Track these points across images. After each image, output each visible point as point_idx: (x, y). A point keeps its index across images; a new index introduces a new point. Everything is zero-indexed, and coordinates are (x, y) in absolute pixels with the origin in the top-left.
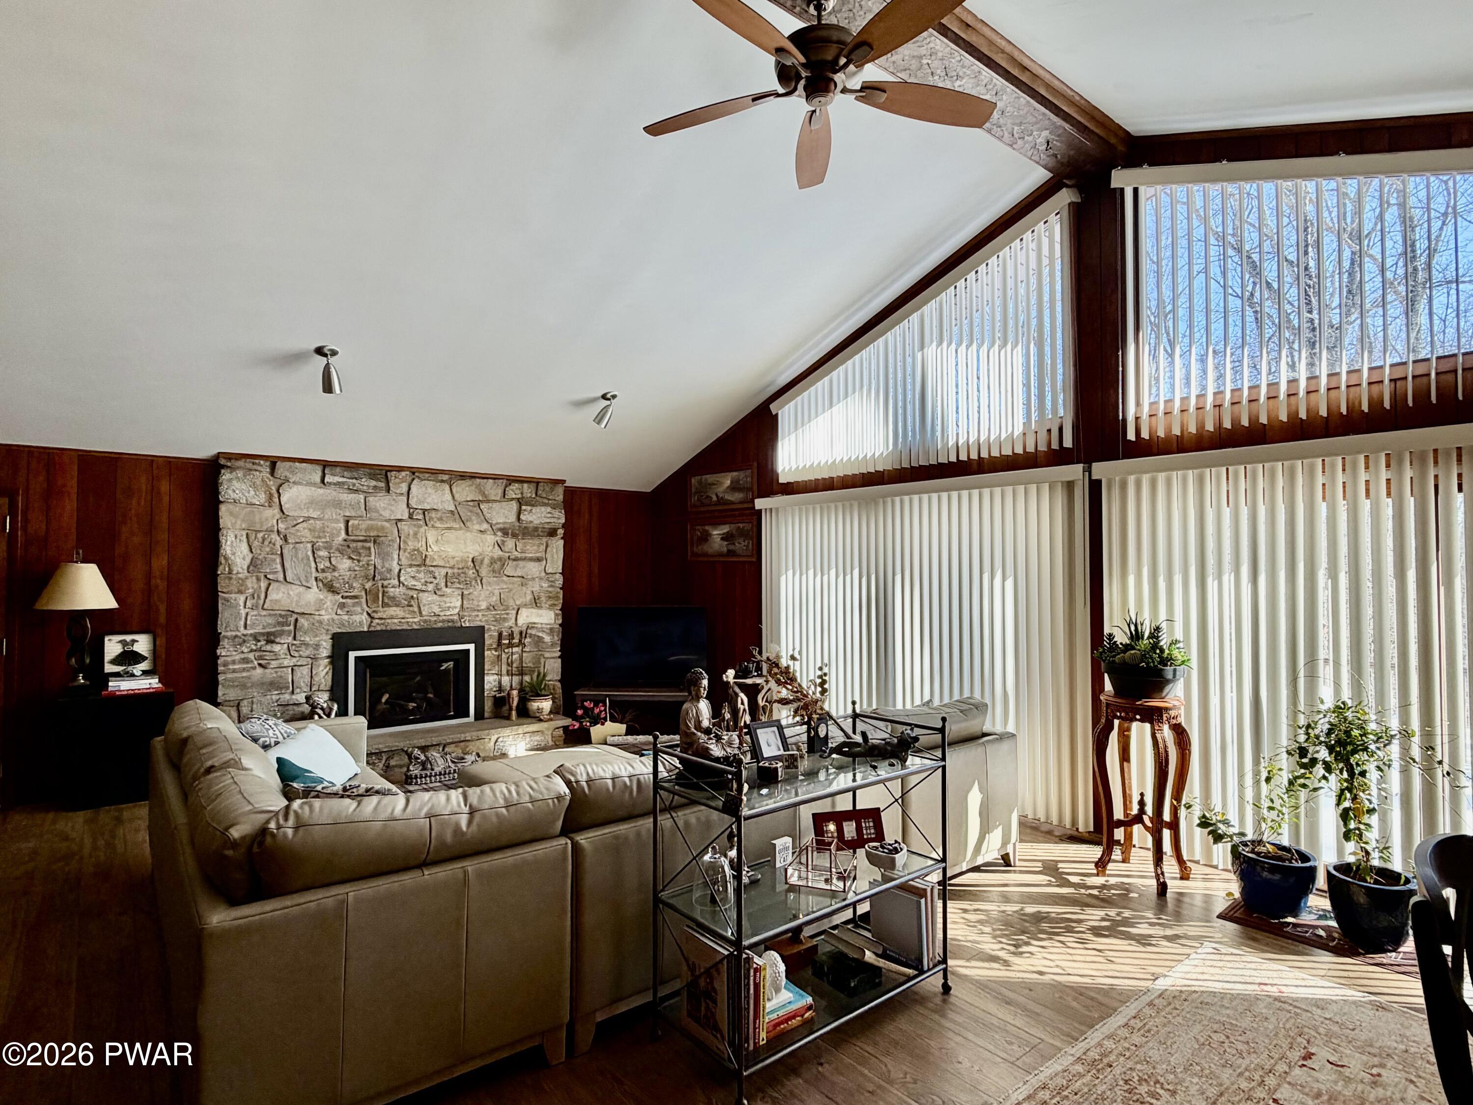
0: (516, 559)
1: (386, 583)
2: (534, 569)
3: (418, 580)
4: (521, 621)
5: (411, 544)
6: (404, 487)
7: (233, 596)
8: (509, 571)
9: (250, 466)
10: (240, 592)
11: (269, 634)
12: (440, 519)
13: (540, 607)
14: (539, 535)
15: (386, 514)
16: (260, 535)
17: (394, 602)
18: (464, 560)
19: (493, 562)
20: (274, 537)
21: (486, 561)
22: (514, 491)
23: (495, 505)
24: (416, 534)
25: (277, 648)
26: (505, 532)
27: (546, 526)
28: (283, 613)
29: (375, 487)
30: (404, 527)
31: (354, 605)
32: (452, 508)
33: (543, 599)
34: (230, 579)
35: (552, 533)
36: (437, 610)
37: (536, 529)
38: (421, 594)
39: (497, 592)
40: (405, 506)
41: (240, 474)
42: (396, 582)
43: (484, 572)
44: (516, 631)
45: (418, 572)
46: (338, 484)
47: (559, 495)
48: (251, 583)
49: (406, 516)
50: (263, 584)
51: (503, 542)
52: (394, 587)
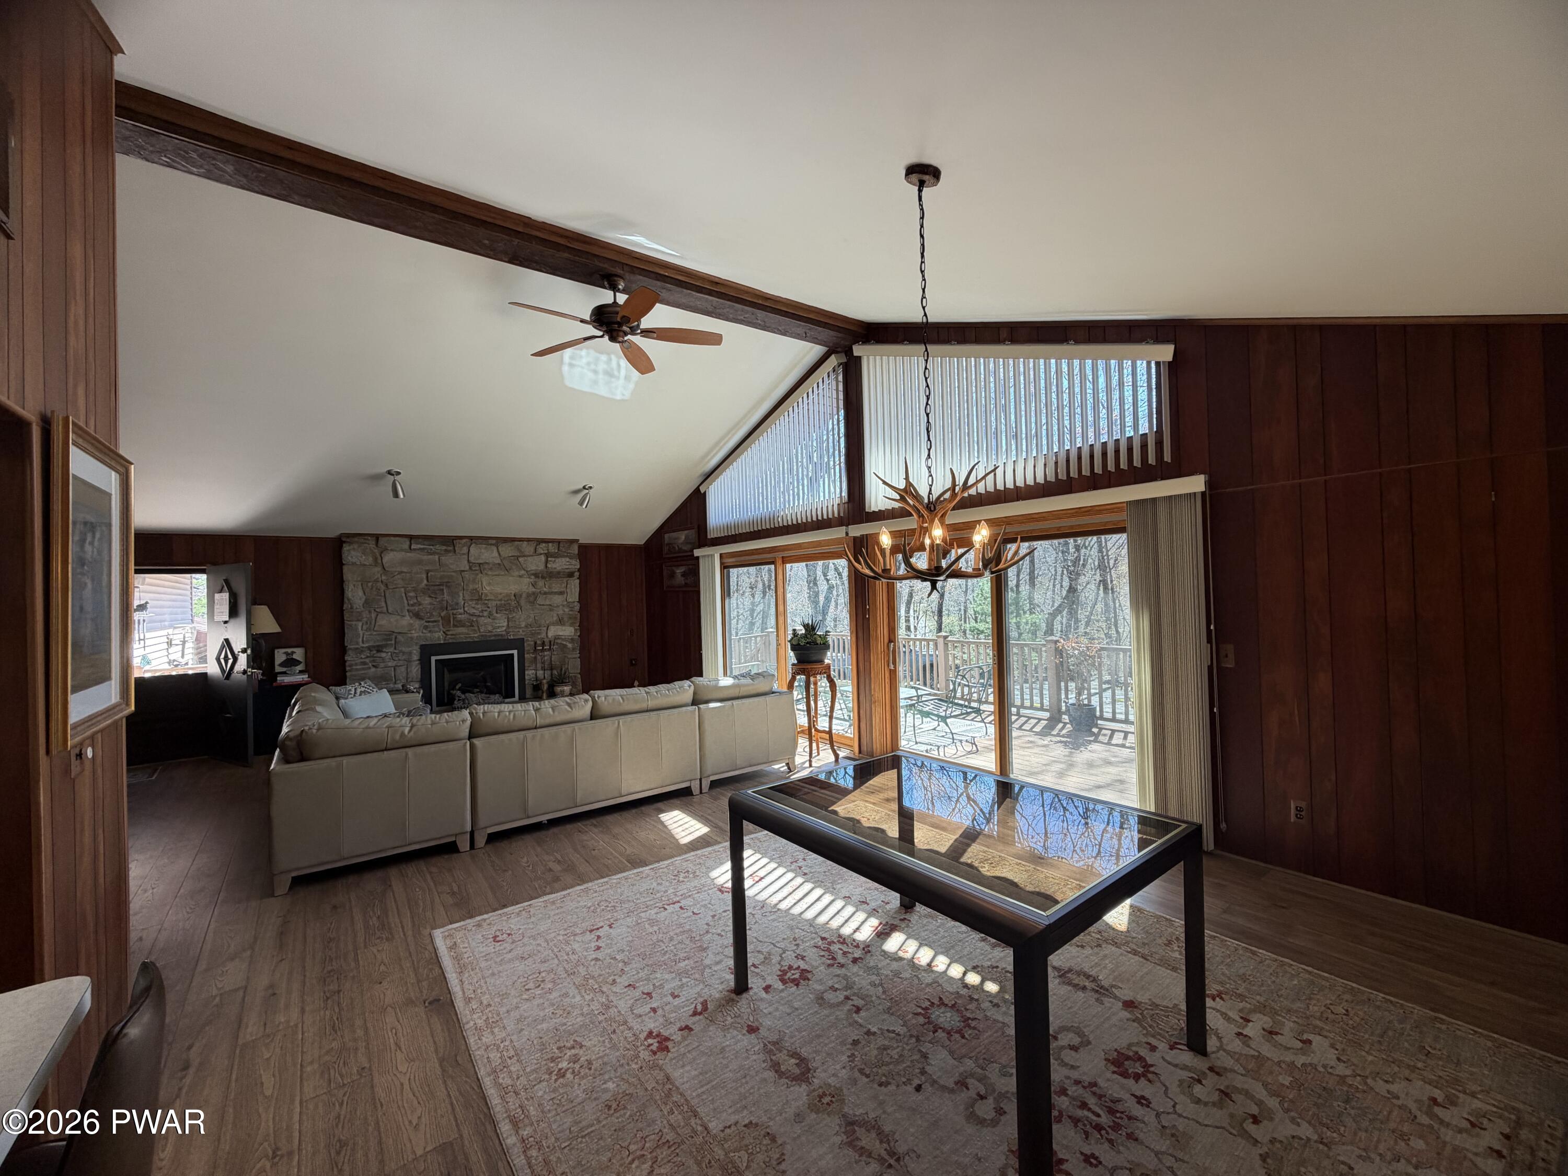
0: (545, 593)
1: (455, 612)
2: (558, 600)
3: (477, 609)
4: (550, 634)
5: (471, 587)
6: (465, 550)
7: (354, 623)
8: (540, 600)
9: (362, 541)
10: (358, 620)
11: (378, 646)
12: (491, 569)
13: (564, 625)
14: (561, 577)
15: (453, 567)
16: (370, 584)
17: (460, 624)
18: (508, 595)
19: (529, 595)
20: (380, 584)
21: (524, 595)
22: (542, 548)
23: (529, 558)
24: (474, 579)
25: (383, 655)
26: (536, 575)
27: (566, 571)
28: (387, 633)
29: (446, 550)
30: (467, 575)
31: (434, 627)
32: (498, 561)
33: (566, 619)
34: (352, 612)
35: (571, 575)
36: (490, 628)
37: (559, 573)
38: (479, 619)
39: (532, 616)
40: (466, 562)
41: (356, 546)
42: (462, 611)
43: (523, 602)
44: (546, 640)
45: (477, 604)
46: (420, 549)
47: (575, 549)
48: (365, 614)
49: (467, 568)
50: (373, 615)
51: (536, 582)
52: (461, 614)
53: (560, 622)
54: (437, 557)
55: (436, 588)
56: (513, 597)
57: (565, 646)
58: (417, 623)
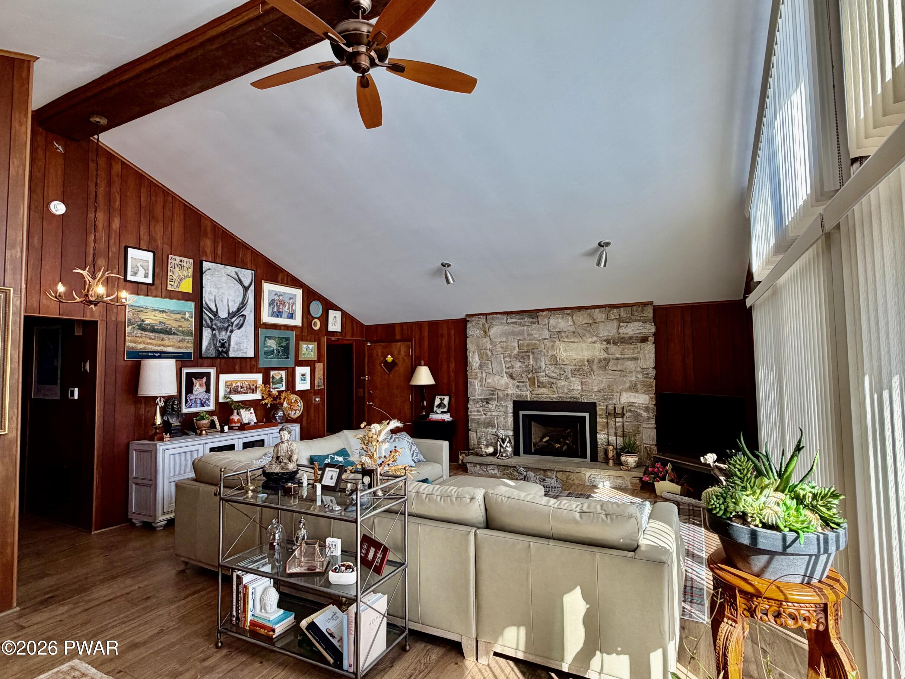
0: (617, 359)
1: (538, 374)
2: (630, 366)
3: (556, 373)
4: (622, 401)
5: (550, 353)
6: (547, 321)
7: (473, 380)
8: (611, 366)
9: (477, 319)
10: (475, 379)
11: (487, 399)
12: (567, 337)
13: (637, 392)
14: (633, 342)
15: (537, 336)
16: (482, 352)
17: (541, 385)
18: (582, 361)
19: (600, 361)
20: (488, 351)
21: (596, 361)
22: (614, 314)
23: (601, 325)
24: (553, 346)
25: (490, 406)
26: (608, 341)
27: (639, 335)
28: (492, 389)
29: (532, 322)
30: (547, 343)
31: (523, 386)
32: (574, 329)
33: (639, 386)
34: (472, 372)
35: (644, 340)
36: (566, 391)
37: (631, 338)
38: (557, 381)
39: (605, 381)
40: (547, 331)
41: (474, 323)
42: (543, 374)
43: (595, 368)
44: (619, 406)
45: (555, 368)
47: (649, 313)
48: (479, 374)
49: (548, 337)
50: (484, 375)
51: (608, 348)
52: (543, 377)
53: (633, 388)
54: (525, 328)
55: (524, 354)
56: (586, 363)
57: (639, 415)
58: (511, 382)
